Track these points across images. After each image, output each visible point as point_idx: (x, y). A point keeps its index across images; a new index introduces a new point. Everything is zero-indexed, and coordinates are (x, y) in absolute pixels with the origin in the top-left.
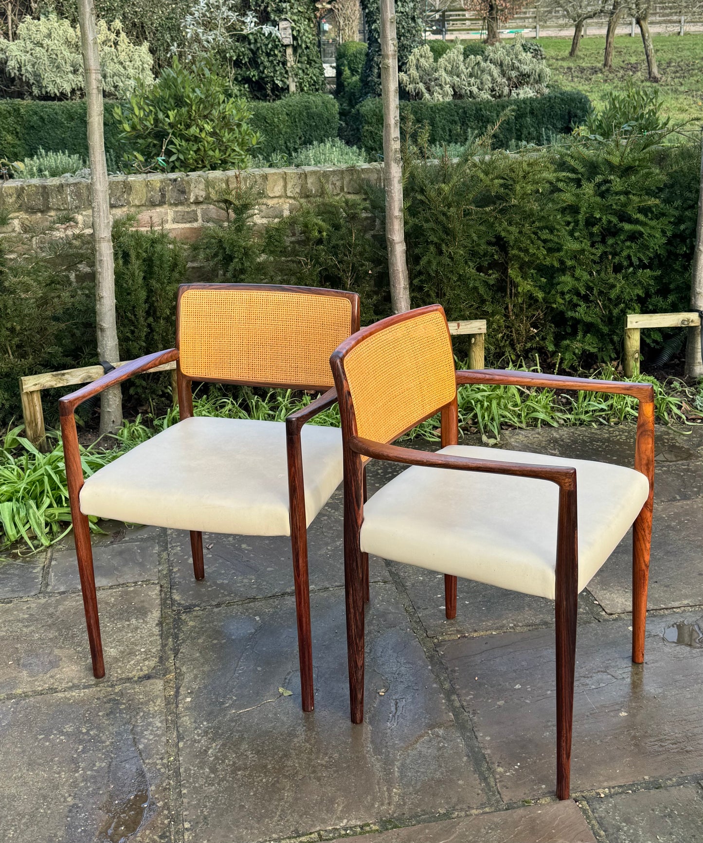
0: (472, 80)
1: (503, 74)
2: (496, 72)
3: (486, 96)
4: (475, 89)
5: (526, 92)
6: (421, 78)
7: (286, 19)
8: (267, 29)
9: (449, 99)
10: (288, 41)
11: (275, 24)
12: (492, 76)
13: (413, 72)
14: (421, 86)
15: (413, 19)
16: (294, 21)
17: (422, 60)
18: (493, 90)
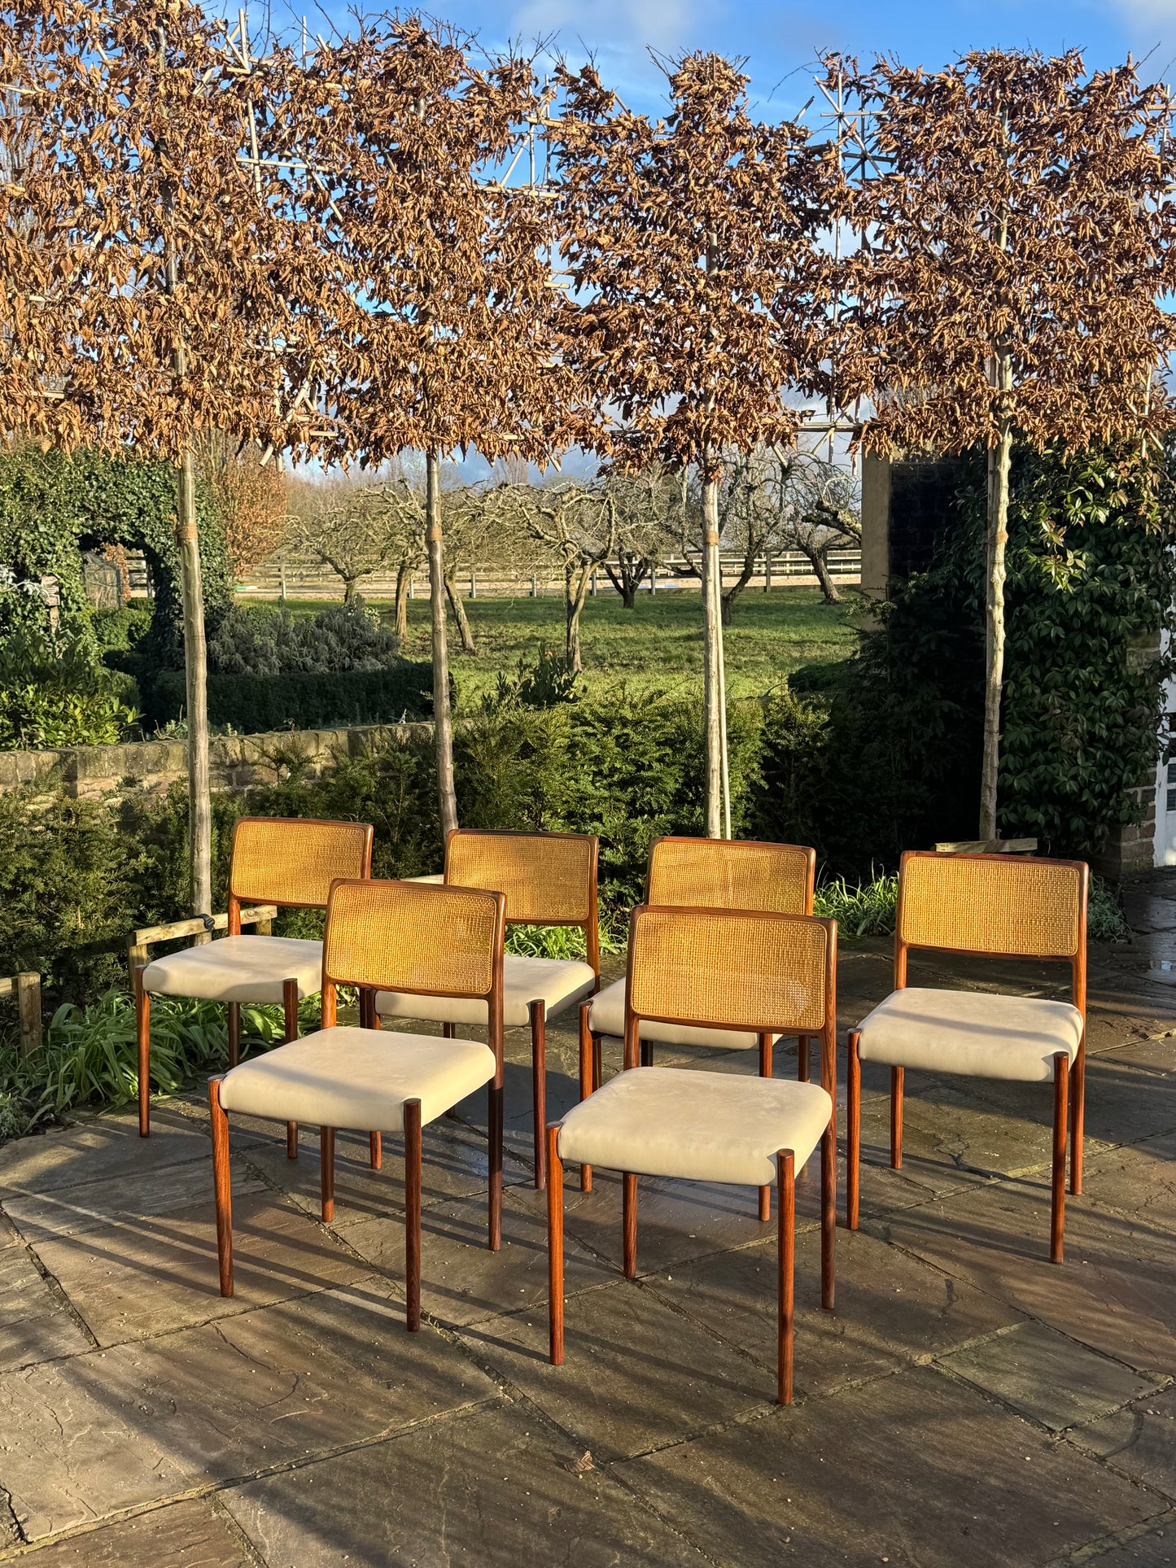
0: (305, 650)
1: (342, 641)
2: (333, 639)
3: (322, 668)
4: (309, 661)
5: (371, 664)
6: (237, 648)
7: (51, 574)
8: (29, 585)
9: (277, 673)
10: (53, 600)
11: (36, 579)
12: (328, 644)
13: (227, 639)
14: (238, 656)
15: (222, 576)
16: (61, 575)
17: (239, 626)
18: (330, 661)
